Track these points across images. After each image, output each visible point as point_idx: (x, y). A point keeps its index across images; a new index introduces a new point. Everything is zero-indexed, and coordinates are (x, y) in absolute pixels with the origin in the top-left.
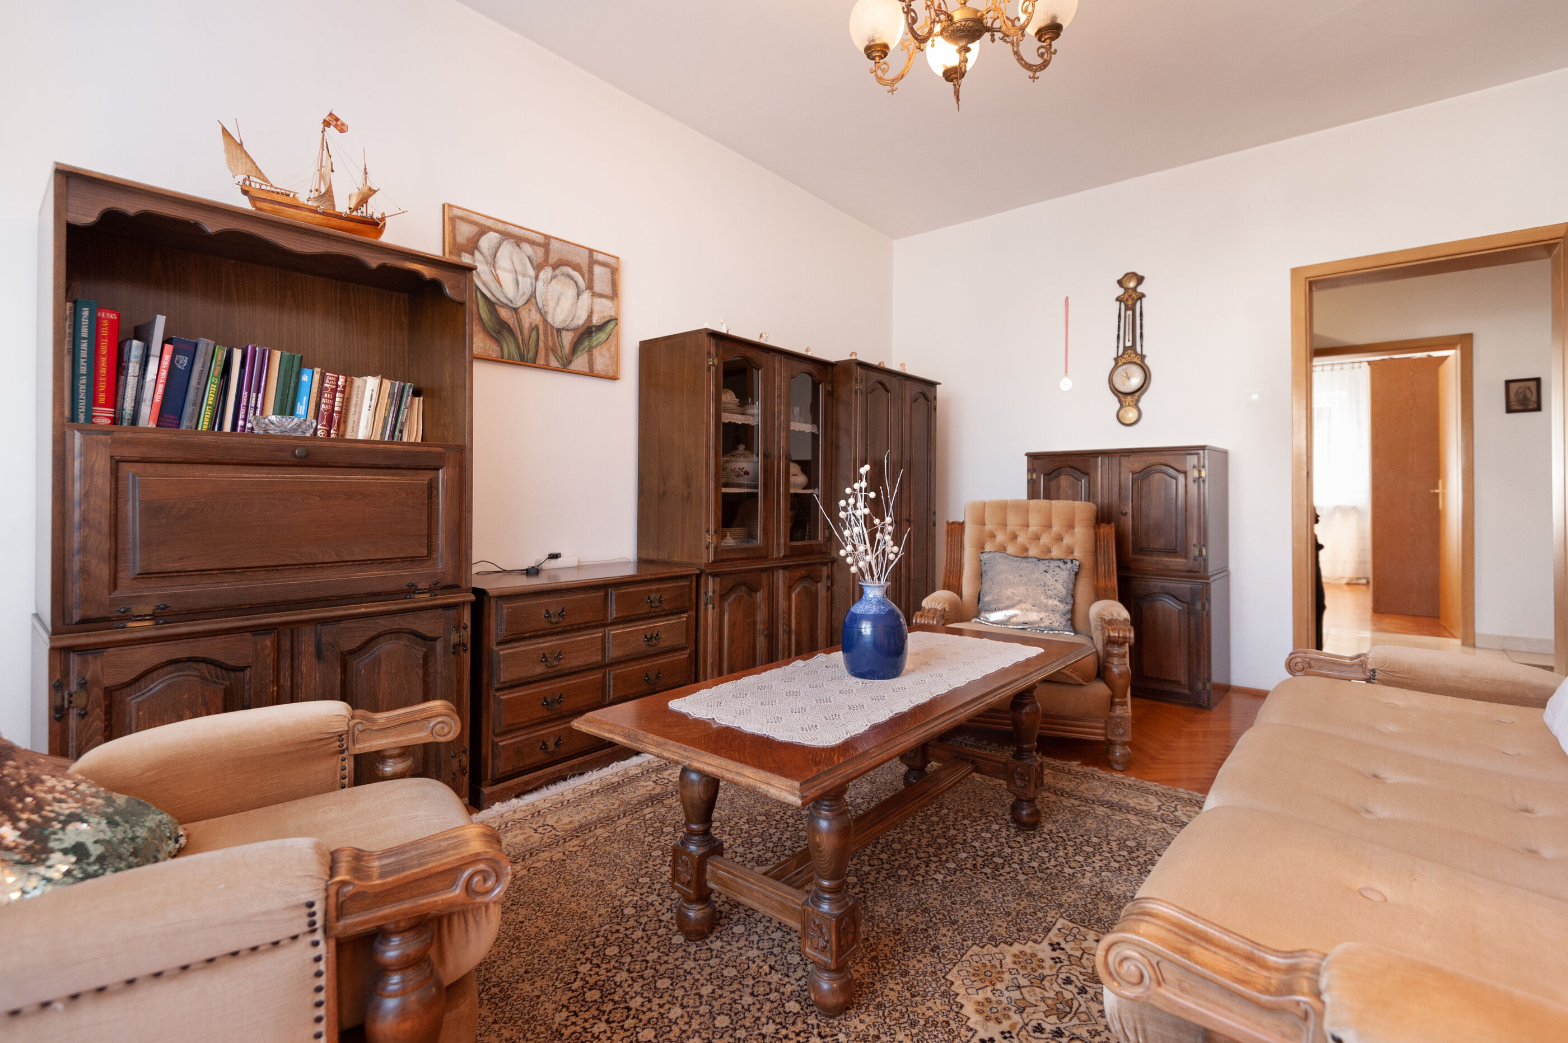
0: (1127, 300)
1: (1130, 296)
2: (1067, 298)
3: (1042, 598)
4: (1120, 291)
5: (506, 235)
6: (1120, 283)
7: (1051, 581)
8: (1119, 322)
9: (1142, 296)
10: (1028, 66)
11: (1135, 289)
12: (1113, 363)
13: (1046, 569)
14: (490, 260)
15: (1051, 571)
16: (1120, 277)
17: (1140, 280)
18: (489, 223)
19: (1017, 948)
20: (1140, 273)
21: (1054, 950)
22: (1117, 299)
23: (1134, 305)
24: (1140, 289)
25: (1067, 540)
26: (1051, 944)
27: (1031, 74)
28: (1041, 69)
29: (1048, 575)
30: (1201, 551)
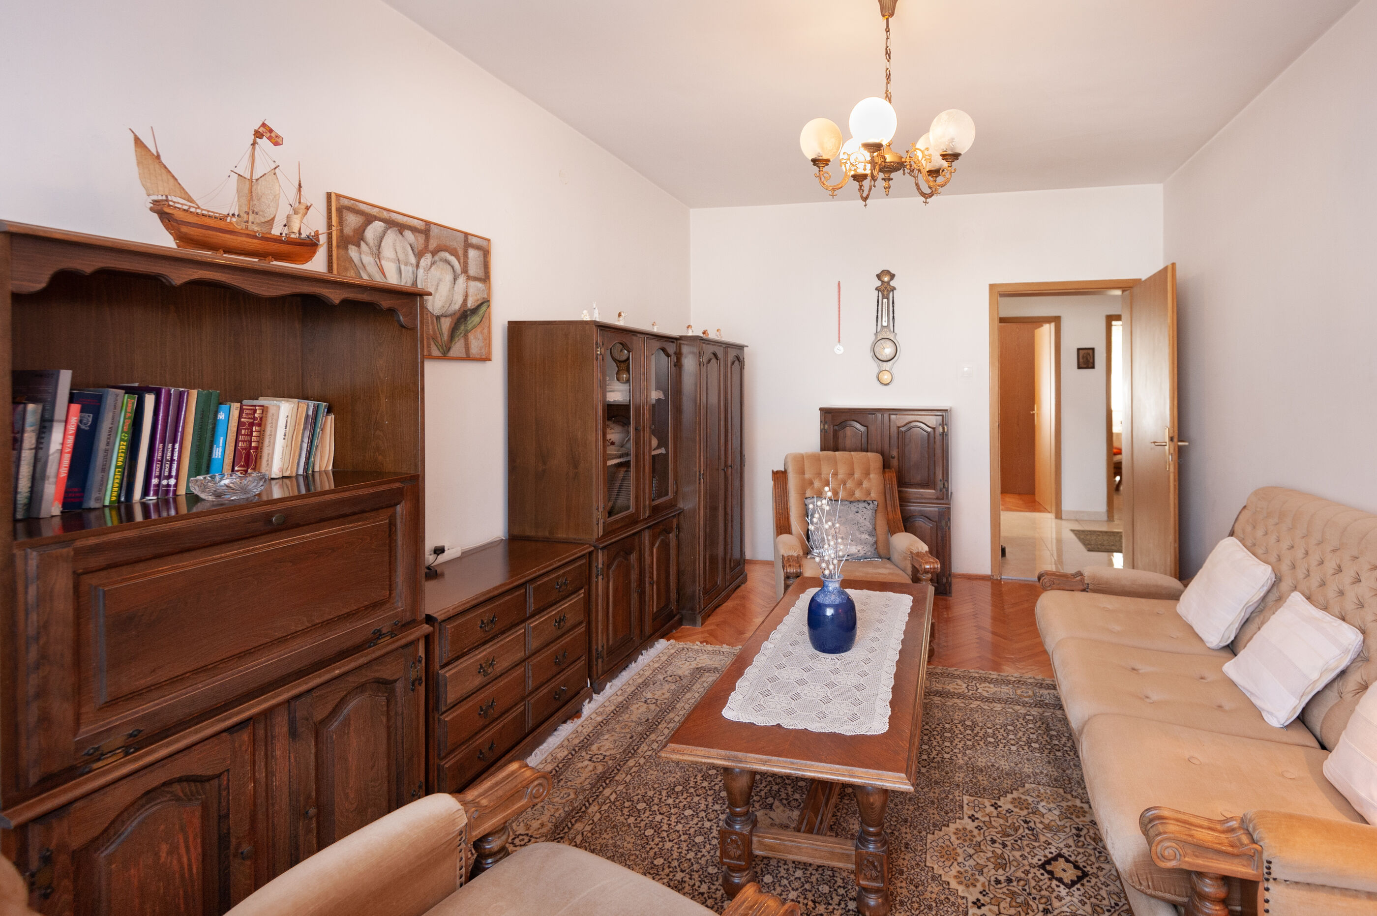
0: (884, 291)
1: (886, 288)
2: (839, 283)
3: (857, 533)
4: (879, 283)
5: (390, 223)
6: (879, 277)
7: (862, 520)
8: (878, 306)
9: (893, 289)
10: (923, 194)
11: (888, 283)
12: (873, 337)
13: (856, 510)
14: (375, 250)
15: (860, 512)
16: (879, 272)
17: (892, 276)
18: (375, 211)
19: (952, 827)
20: (893, 272)
21: (973, 821)
22: (876, 289)
23: (888, 295)
24: (892, 283)
25: (865, 484)
26: (969, 817)
27: (924, 199)
28: (930, 197)
29: (859, 515)
30: (944, 484)
